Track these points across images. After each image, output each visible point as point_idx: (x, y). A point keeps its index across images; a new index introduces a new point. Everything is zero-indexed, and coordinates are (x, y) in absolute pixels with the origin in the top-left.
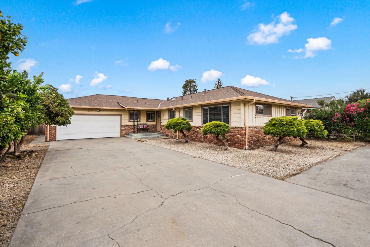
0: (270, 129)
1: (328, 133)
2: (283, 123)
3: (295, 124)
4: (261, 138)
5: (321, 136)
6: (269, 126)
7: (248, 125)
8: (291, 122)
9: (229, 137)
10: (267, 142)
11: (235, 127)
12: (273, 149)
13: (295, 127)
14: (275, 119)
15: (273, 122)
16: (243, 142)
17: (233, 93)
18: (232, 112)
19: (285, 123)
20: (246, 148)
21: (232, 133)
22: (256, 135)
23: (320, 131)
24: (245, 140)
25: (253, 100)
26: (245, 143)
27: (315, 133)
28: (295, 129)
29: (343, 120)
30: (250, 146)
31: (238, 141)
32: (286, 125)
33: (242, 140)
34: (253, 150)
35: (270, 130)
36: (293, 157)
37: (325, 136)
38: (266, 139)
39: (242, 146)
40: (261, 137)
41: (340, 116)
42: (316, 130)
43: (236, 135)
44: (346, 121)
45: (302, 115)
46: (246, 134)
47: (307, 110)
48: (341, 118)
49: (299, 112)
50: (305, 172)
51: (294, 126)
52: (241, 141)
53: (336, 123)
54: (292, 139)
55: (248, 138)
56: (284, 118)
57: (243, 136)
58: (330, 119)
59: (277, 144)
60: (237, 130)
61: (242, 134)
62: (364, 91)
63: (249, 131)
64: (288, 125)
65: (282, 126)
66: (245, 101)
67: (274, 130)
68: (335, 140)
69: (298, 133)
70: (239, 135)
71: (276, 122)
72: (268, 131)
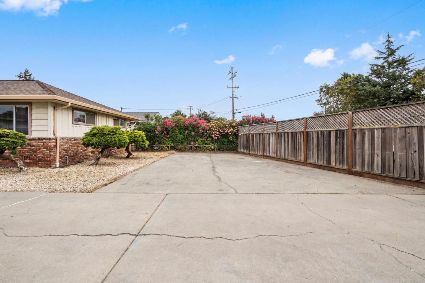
0: (90, 139)
1: (149, 143)
2: (104, 133)
3: (117, 134)
4: (81, 152)
5: (143, 146)
6: (88, 136)
7: (59, 135)
8: (113, 131)
9: (27, 153)
10: (89, 157)
11: (39, 139)
12: (94, 163)
13: (117, 137)
14: (96, 129)
15: (94, 132)
16: (52, 158)
17: (38, 89)
18: (33, 117)
19: (106, 132)
20: (56, 166)
21: (34, 146)
22: (74, 148)
23: (142, 142)
24: (55, 155)
25: (68, 103)
26: (55, 160)
27: (138, 143)
28: (117, 139)
29: (162, 132)
30: (62, 163)
31: (43, 158)
32: (108, 134)
33: (50, 155)
34: (67, 167)
35: (89, 141)
36: (114, 168)
37: (146, 146)
38: (88, 153)
39: (50, 163)
40: (81, 150)
41: (160, 129)
42: (139, 141)
43: (39, 150)
44: (165, 133)
45: (130, 127)
46: (56, 148)
47: (137, 122)
48: (161, 131)
49: (128, 124)
50: (119, 180)
51: (115, 136)
52: (47, 158)
53: (158, 135)
54: (120, 152)
55: (60, 153)
56: (105, 127)
57: (52, 150)
58: (154, 131)
59: (99, 156)
60: (41, 143)
61: (50, 148)
62: (181, 112)
63: (62, 143)
64: (110, 134)
65: (103, 136)
66: (56, 104)
67: (95, 140)
68: (157, 150)
69: (119, 143)
70: (45, 149)
71: (97, 131)
72: (87, 142)
